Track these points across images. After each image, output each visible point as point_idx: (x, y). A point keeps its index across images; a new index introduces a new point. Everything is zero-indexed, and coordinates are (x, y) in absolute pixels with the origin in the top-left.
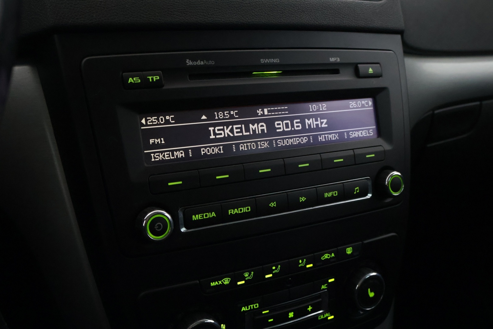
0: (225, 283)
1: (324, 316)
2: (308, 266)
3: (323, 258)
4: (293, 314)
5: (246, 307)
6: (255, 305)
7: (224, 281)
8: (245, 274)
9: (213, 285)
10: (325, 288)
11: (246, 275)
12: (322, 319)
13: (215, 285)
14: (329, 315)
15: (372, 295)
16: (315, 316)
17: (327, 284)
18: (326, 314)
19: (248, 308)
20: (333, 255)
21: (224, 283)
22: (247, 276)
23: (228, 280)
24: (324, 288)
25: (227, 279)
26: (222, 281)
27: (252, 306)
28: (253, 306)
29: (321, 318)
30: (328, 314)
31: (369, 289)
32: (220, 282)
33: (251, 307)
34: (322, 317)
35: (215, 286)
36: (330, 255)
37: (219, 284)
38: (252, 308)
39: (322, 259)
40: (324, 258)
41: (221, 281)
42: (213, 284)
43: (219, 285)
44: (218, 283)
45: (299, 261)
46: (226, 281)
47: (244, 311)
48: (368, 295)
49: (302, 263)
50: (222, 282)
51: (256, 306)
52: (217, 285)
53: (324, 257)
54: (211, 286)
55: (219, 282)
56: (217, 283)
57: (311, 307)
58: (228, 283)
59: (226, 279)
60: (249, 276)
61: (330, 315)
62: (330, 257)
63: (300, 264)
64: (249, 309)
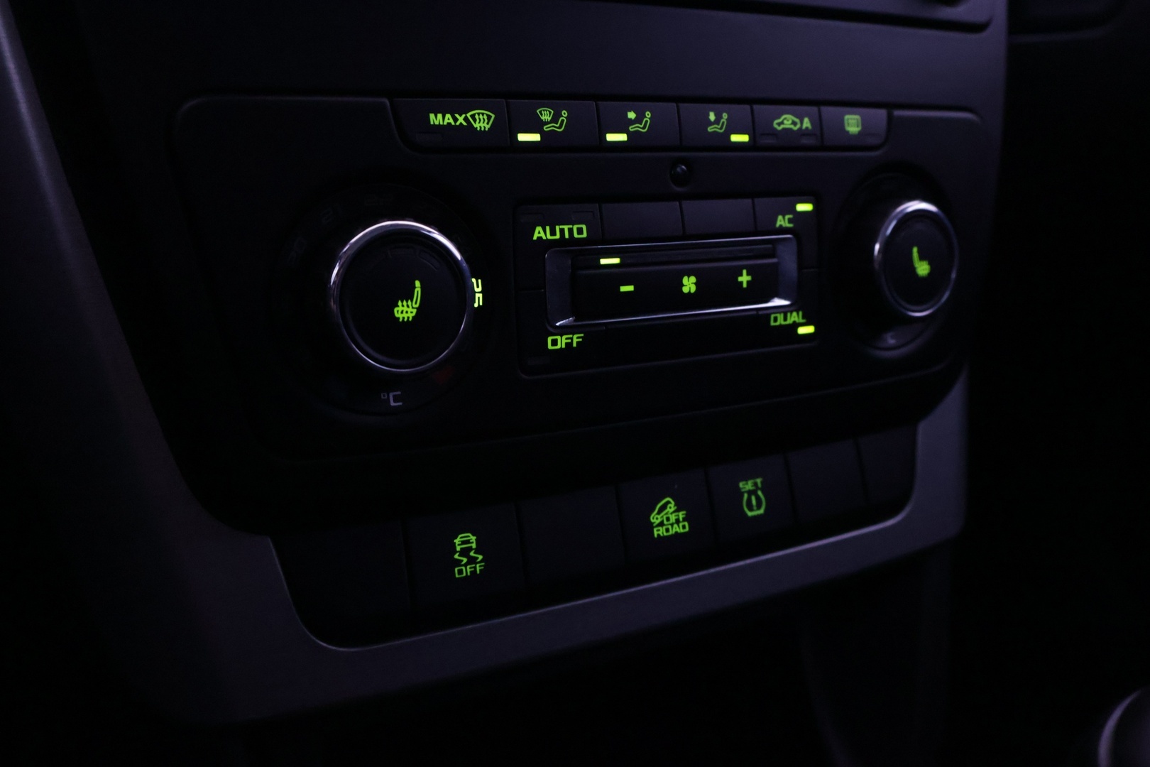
0: (477, 125)
1: (785, 319)
2: (735, 138)
3: (779, 124)
4: (696, 284)
5: (548, 228)
6: (575, 228)
7: (473, 116)
8: (540, 112)
9: (437, 123)
10: (787, 225)
11: (546, 117)
12: (781, 326)
13: (445, 123)
14: (801, 321)
15: (923, 269)
16: (761, 313)
17: (791, 216)
18: (791, 312)
19: (553, 233)
20: (807, 123)
21: (475, 126)
22: (549, 119)
23: (485, 117)
24: (784, 225)
25: (483, 114)
26: (468, 115)
27: (566, 228)
28: (571, 231)
29: (778, 323)
30: (798, 314)
31: (915, 250)
32: (461, 119)
33: (562, 231)
34: (781, 321)
35: (443, 125)
36: (797, 120)
37: (458, 123)
38: (567, 236)
39: (776, 126)
40: (782, 127)
41: (464, 116)
42: (436, 119)
43: (456, 126)
44: (456, 120)
45: (709, 115)
46: (482, 121)
47: (540, 238)
48: (913, 269)
49: (717, 122)
50: (466, 119)
51: (580, 231)
52: (449, 124)
53: (782, 123)
54: (432, 123)
55: (457, 116)
56: (449, 119)
57: (748, 274)
58: (488, 127)
59: (479, 114)
60: (554, 120)
61: (804, 321)
62: (798, 126)
63: (711, 123)
64: (558, 236)
